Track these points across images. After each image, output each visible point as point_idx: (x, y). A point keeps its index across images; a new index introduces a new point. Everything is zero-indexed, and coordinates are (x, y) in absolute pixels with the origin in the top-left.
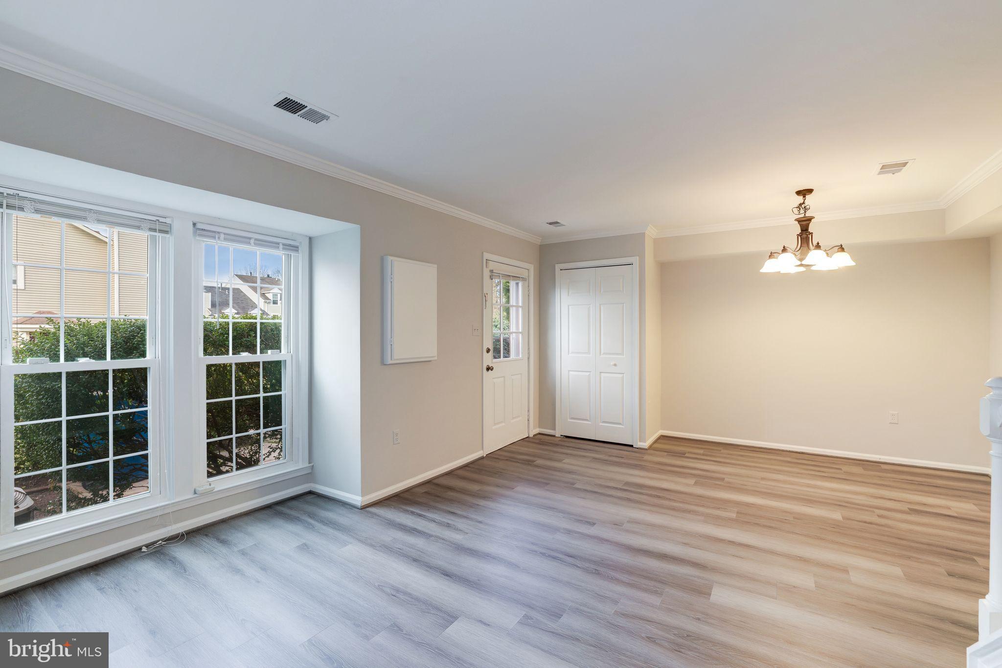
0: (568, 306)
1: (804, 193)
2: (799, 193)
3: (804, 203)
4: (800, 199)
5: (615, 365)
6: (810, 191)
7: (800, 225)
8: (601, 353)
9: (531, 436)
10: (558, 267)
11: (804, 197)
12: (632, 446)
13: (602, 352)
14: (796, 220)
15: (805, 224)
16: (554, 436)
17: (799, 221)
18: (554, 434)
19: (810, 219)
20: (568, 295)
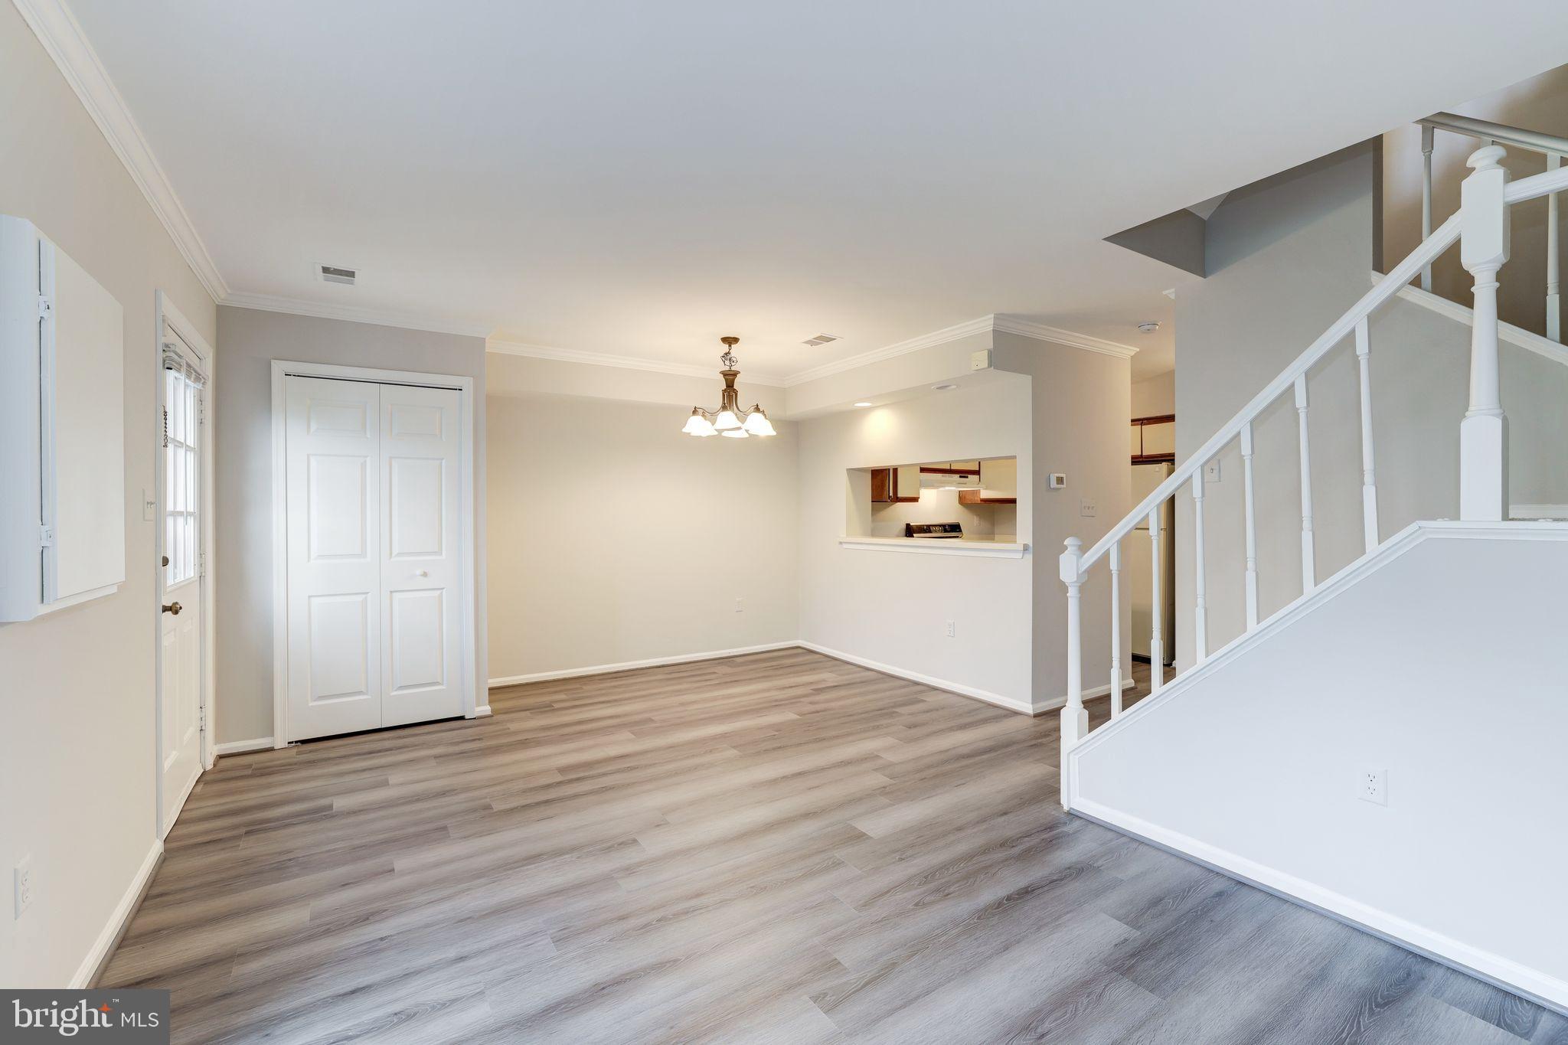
0: (308, 456)
1: (730, 341)
2: (725, 340)
3: (729, 353)
4: (725, 348)
5: (425, 575)
6: (736, 340)
7: (726, 380)
8: (391, 554)
9: (209, 766)
10: (278, 368)
11: (730, 346)
12: (462, 718)
13: (395, 551)
14: (722, 373)
15: (730, 377)
16: (271, 749)
17: (725, 374)
18: (269, 746)
19: (735, 374)
20: (308, 432)
